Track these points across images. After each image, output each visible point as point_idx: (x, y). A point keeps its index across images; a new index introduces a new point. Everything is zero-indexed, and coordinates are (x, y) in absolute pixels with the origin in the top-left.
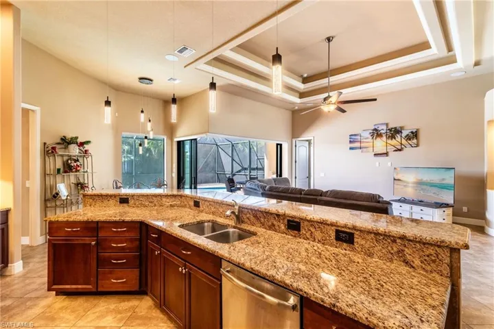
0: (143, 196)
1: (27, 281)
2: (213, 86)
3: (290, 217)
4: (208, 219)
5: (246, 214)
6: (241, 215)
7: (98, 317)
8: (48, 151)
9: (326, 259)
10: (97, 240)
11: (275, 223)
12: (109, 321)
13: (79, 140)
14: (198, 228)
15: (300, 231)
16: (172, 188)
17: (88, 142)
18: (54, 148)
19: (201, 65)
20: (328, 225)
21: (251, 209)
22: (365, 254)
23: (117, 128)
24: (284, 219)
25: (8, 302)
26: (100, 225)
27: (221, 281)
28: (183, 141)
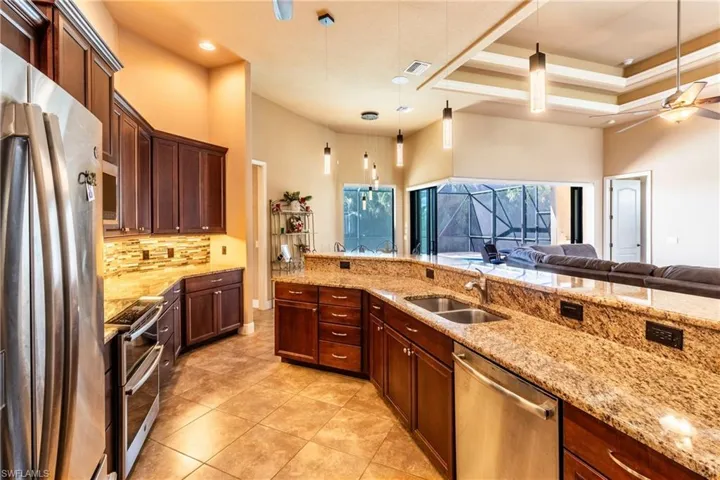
0: (365, 260)
1: (258, 343)
2: (448, 112)
3: (565, 297)
4: (444, 294)
5: (497, 291)
6: (488, 290)
7: (319, 393)
8: (274, 210)
9: (620, 363)
10: (318, 307)
11: (541, 305)
12: (329, 398)
13: (301, 196)
14: (431, 303)
15: (582, 320)
16: (404, 253)
17: (309, 198)
18: (278, 206)
19: (441, 82)
20: (633, 313)
21: (504, 284)
22: (706, 367)
23: (338, 177)
24: (555, 300)
25: (244, 360)
26: (321, 290)
27: (453, 369)
28: (418, 191)
